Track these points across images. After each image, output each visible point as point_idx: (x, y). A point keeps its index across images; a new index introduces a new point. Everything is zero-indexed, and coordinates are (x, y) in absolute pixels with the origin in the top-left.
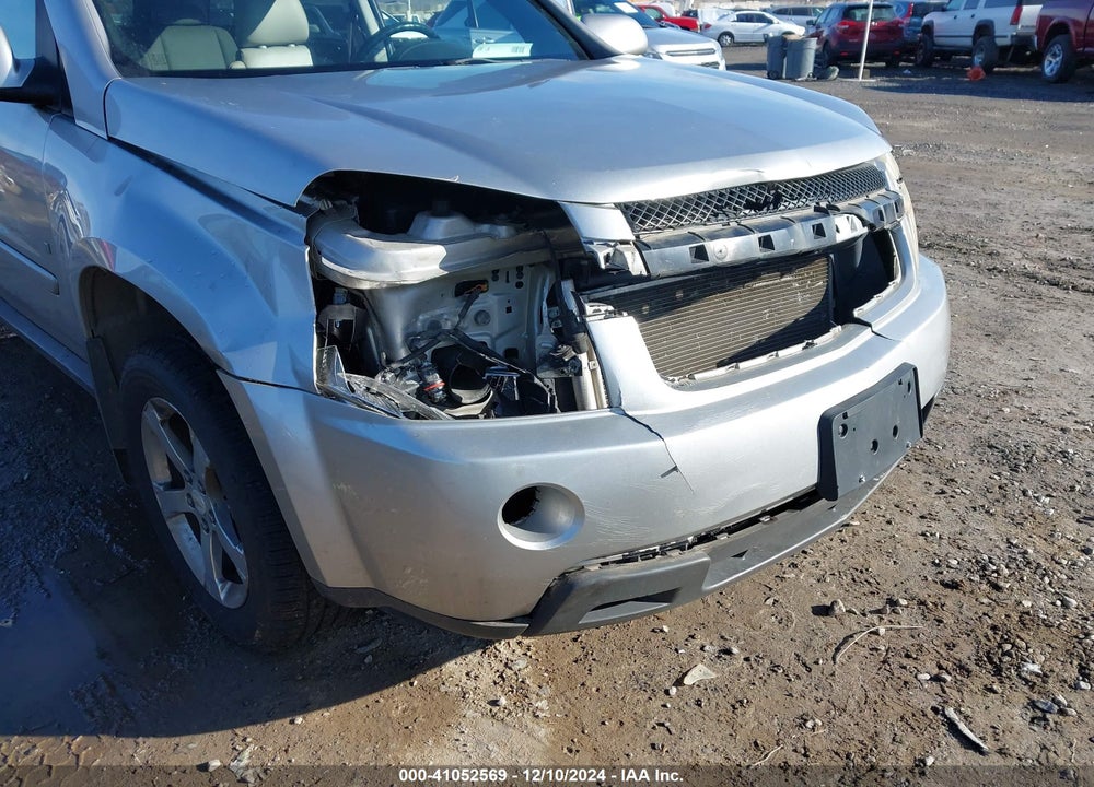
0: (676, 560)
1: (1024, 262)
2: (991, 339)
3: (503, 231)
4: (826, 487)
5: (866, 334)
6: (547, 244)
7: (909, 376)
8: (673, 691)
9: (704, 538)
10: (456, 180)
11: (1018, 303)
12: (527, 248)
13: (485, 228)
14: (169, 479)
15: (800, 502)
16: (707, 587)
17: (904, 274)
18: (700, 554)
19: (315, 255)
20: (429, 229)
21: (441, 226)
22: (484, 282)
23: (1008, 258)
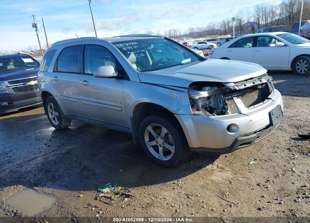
0: (251, 136)
1: (288, 92)
2: (286, 108)
3: (216, 88)
4: (271, 124)
5: (271, 101)
6: (221, 90)
7: (279, 106)
8: (249, 165)
9: (255, 133)
10: (212, 81)
11: (289, 100)
12: (219, 90)
13: (213, 88)
14: (149, 140)
15: (267, 127)
16: (255, 142)
17: (273, 91)
18: (255, 135)
19: (189, 94)
20: (206, 89)
21: (207, 88)
22: (211, 97)
23: (285, 92)
